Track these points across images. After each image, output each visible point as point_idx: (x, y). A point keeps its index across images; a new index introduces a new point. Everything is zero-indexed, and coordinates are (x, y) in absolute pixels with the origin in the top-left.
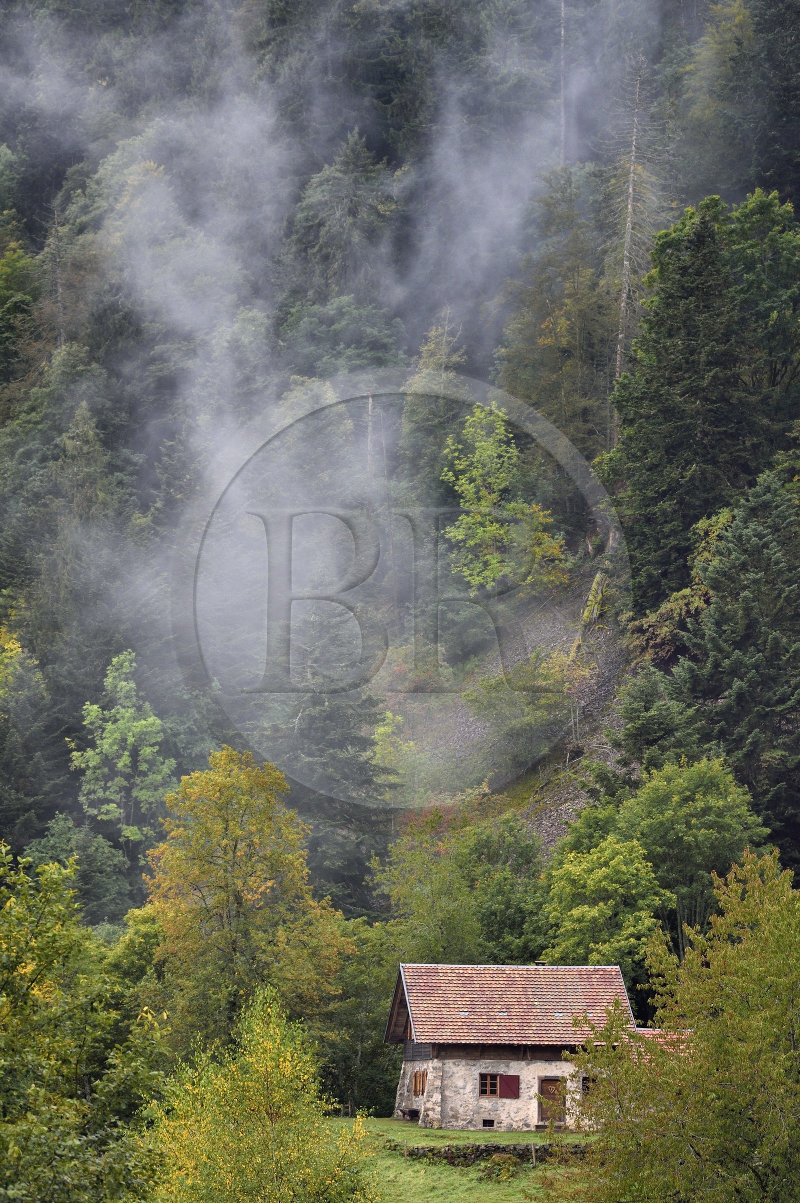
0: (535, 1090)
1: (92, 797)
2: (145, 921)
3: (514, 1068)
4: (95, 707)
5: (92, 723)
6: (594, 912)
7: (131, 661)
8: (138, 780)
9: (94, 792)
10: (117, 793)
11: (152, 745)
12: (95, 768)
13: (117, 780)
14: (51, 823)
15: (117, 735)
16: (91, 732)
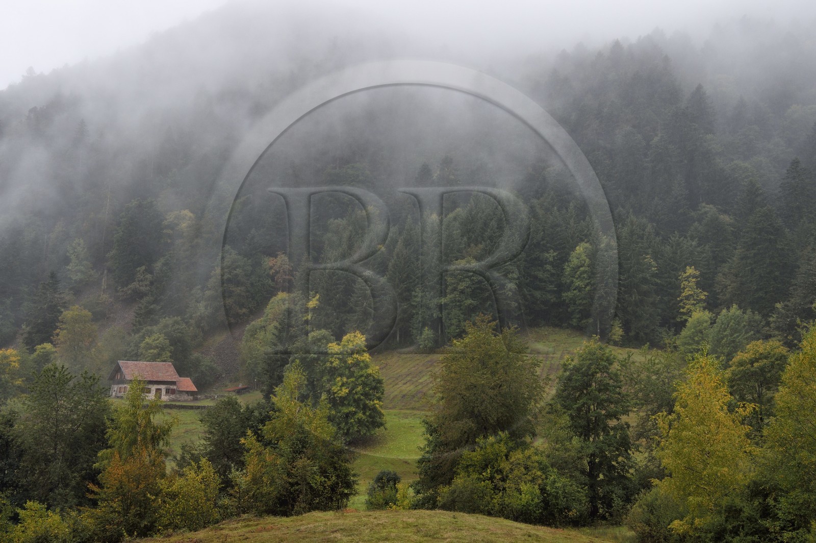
0: (154, 392)
2: (42, 349)
3: (150, 386)
6: (155, 351)
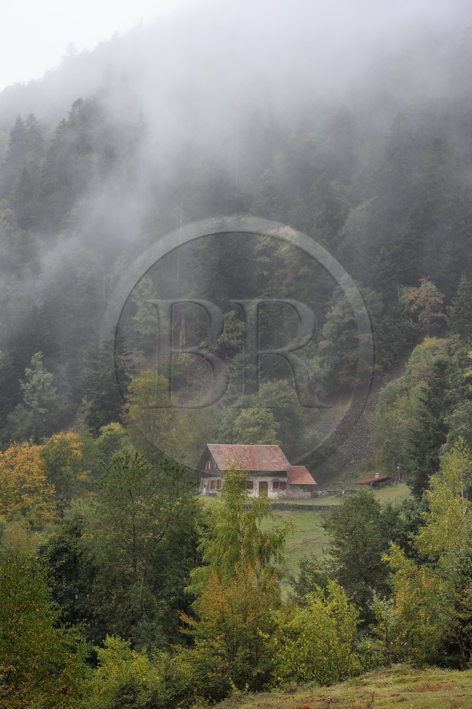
0: (258, 487)
1: (28, 399)
3: (252, 479)
4: (29, 369)
5: (28, 375)
7: (41, 355)
8: (43, 393)
9: (29, 397)
10: (36, 397)
11: (48, 382)
12: (30, 389)
13: (37, 393)
14: (16, 407)
15: (37, 379)
16: (28, 378)
